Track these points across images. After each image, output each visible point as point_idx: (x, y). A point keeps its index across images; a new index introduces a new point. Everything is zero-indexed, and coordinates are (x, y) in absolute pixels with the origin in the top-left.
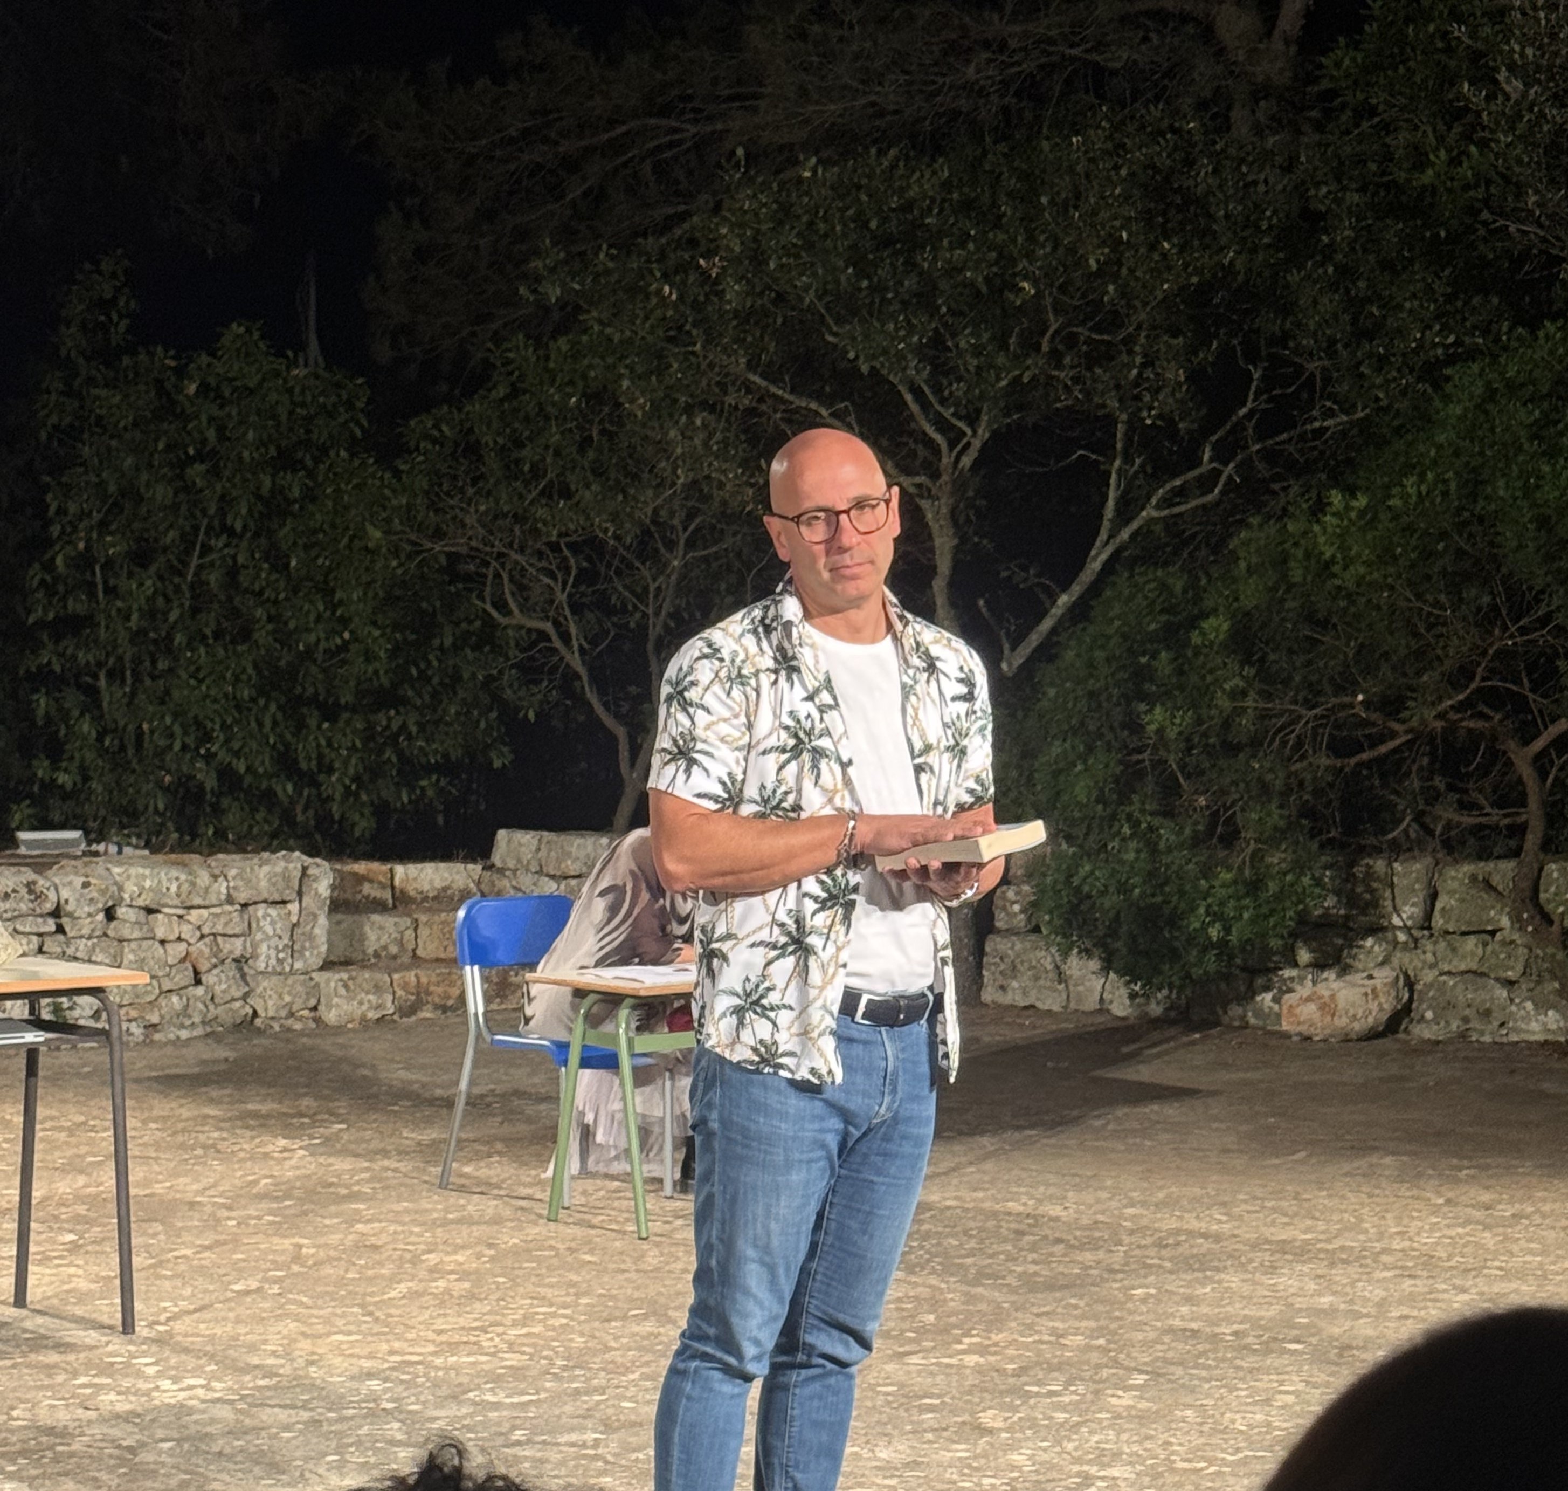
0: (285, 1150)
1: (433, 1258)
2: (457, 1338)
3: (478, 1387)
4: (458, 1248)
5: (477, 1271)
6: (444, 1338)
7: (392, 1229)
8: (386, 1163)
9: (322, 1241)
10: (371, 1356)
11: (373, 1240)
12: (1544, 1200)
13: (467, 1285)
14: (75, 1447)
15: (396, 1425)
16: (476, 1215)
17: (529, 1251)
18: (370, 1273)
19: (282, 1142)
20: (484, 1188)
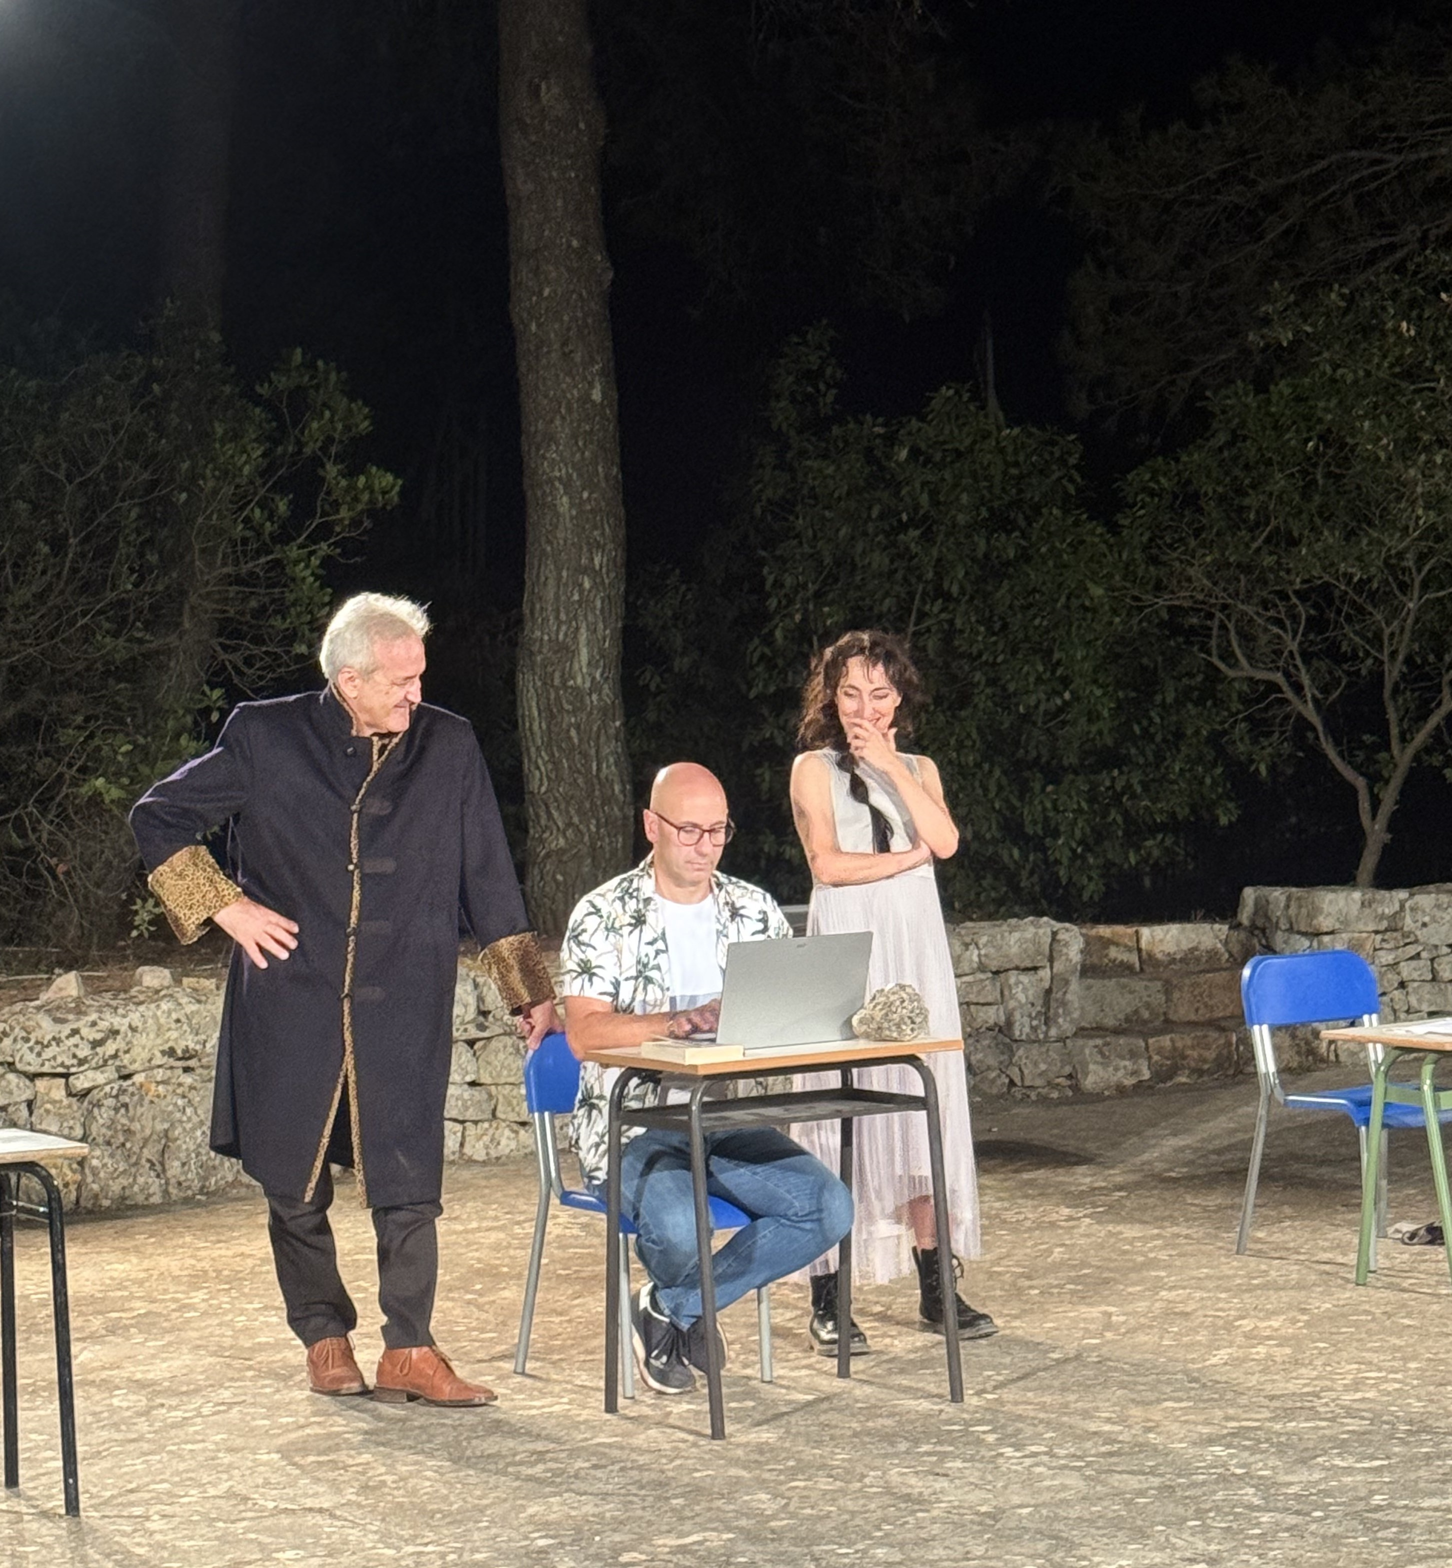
0: (1070, 1218)
1: (1247, 1324)
2: (1290, 1404)
3: (1325, 1452)
4: (1271, 1314)
5: (1294, 1337)
6: (1276, 1404)
7: (1198, 1295)
8: (1176, 1230)
9: (1129, 1308)
10: (1206, 1423)
11: (1180, 1308)
13: (1288, 1351)
14: (935, 1513)
15: (1252, 1491)
16: (1280, 1281)
17: (1344, 1316)
18: (1186, 1340)
19: (1066, 1211)
20: (1282, 1253)
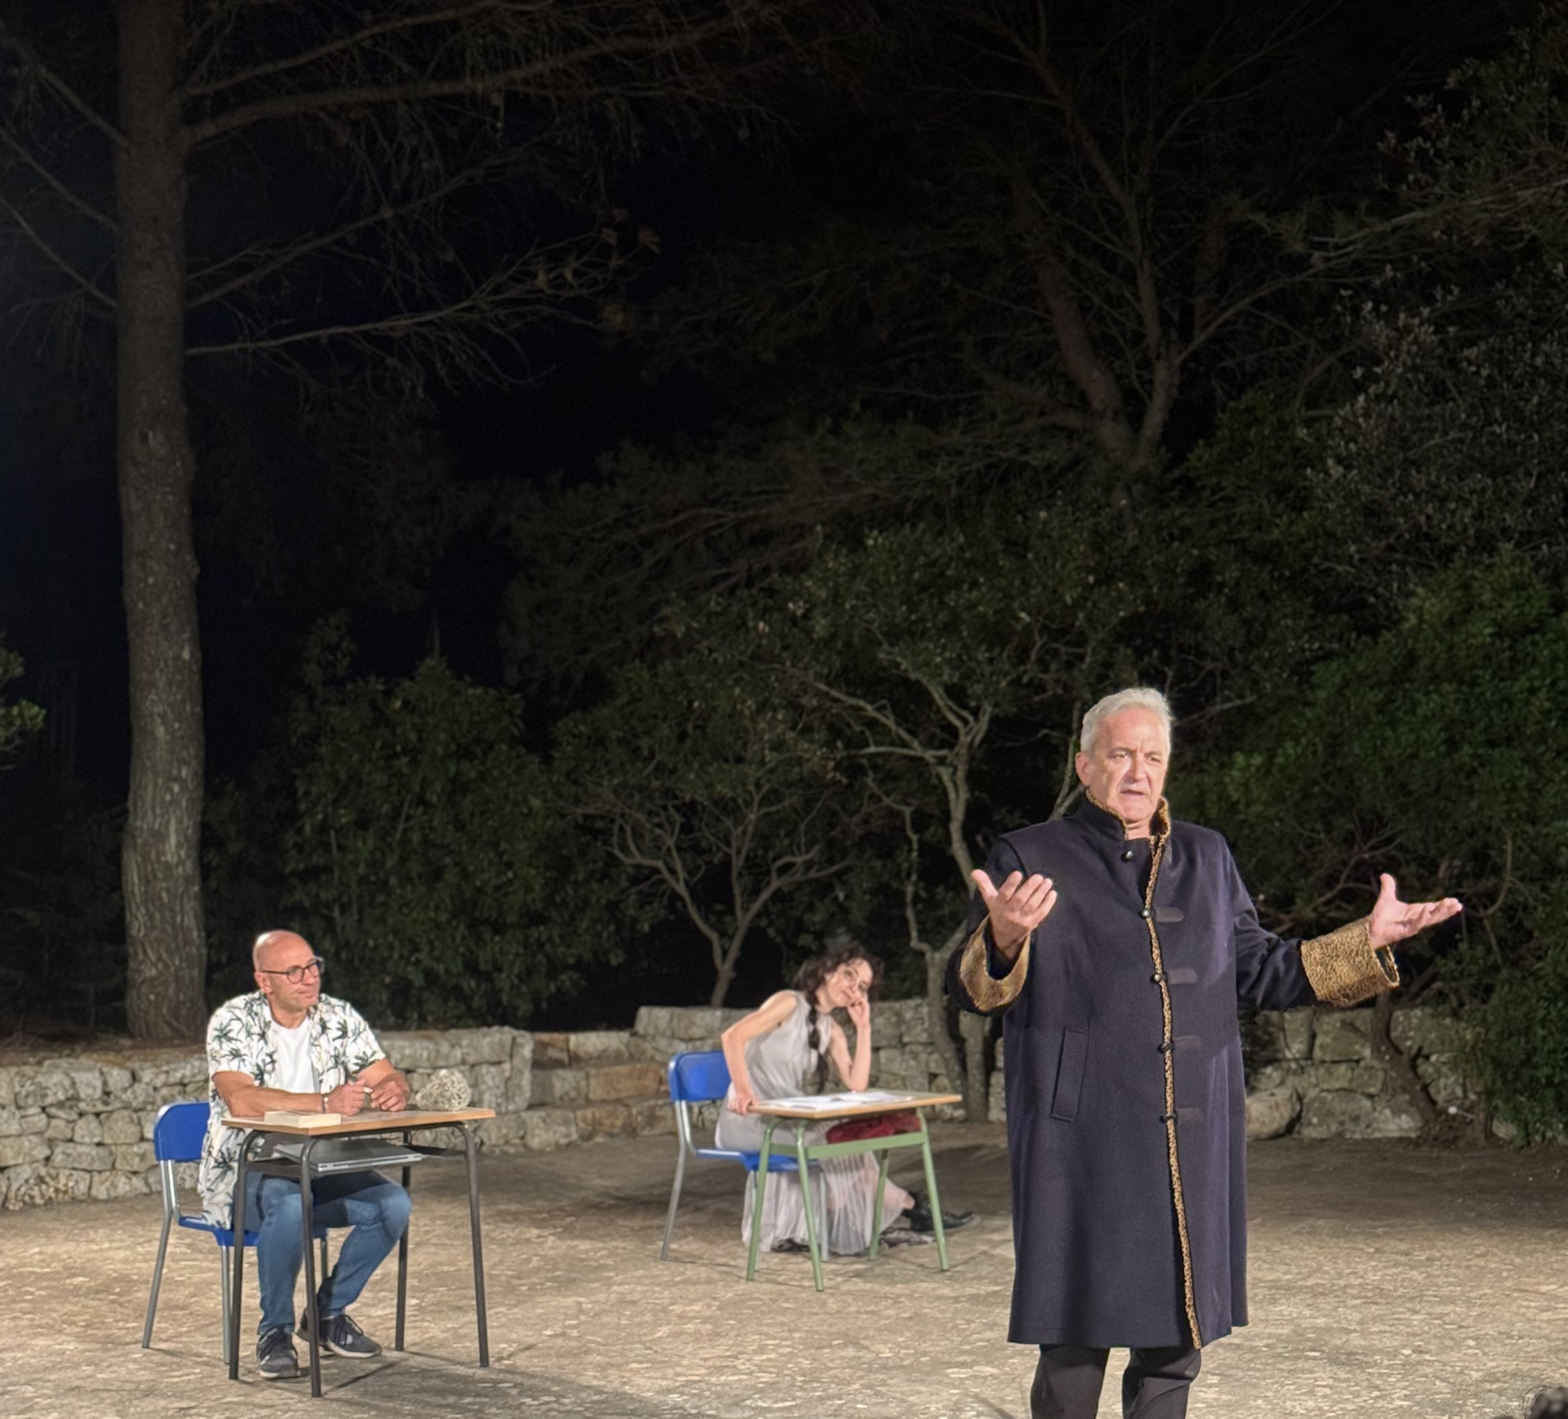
0: (539, 1237)
1: (677, 1309)
2: (718, 1363)
3: (750, 1398)
4: (693, 1301)
5: (711, 1317)
6: (709, 1363)
7: (640, 1288)
8: (614, 1243)
9: (593, 1298)
10: (664, 1378)
11: (629, 1298)
12: (1445, 1248)
13: (709, 1326)
16: (695, 1278)
17: (743, 1302)
18: (637, 1320)
19: (535, 1232)
20: (692, 1259)
